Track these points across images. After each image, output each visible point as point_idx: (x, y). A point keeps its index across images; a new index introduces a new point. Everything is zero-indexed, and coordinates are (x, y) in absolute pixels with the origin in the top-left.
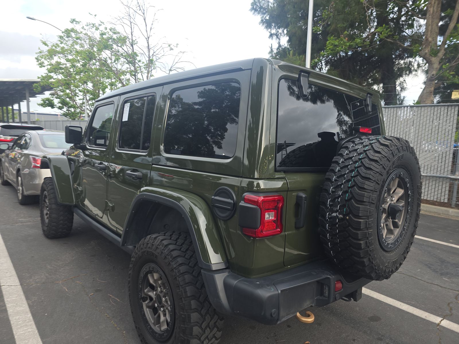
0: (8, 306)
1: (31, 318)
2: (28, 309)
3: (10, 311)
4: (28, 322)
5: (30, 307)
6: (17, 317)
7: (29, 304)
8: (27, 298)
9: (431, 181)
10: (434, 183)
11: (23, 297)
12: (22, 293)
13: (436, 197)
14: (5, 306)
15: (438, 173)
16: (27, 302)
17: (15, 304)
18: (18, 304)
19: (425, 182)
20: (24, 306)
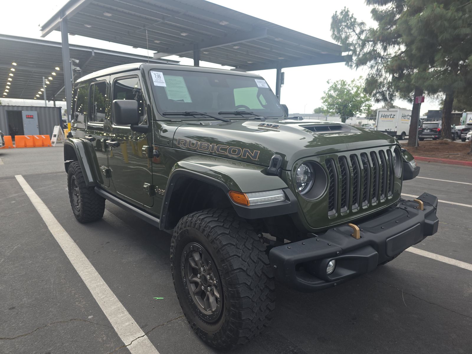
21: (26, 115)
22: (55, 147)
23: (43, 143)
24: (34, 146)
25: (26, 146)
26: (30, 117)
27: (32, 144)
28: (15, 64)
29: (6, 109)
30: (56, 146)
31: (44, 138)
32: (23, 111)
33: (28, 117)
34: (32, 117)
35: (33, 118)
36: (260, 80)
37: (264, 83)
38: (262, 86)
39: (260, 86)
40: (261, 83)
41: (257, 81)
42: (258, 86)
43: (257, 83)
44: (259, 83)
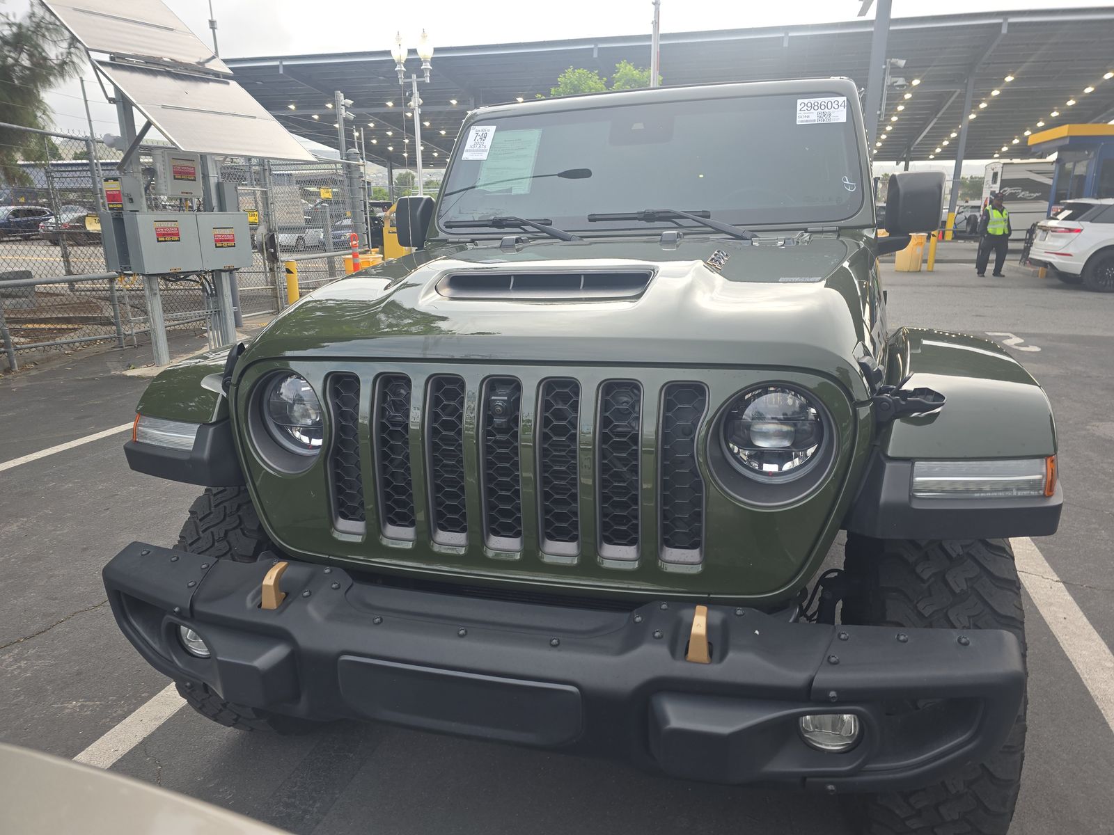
36: (820, 100)
37: (836, 107)
38: (814, 121)
39: (806, 119)
40: (820, 110)
41: (803, 105)
42: (798, 119)
43: (798, 111)
44: (809, 109)
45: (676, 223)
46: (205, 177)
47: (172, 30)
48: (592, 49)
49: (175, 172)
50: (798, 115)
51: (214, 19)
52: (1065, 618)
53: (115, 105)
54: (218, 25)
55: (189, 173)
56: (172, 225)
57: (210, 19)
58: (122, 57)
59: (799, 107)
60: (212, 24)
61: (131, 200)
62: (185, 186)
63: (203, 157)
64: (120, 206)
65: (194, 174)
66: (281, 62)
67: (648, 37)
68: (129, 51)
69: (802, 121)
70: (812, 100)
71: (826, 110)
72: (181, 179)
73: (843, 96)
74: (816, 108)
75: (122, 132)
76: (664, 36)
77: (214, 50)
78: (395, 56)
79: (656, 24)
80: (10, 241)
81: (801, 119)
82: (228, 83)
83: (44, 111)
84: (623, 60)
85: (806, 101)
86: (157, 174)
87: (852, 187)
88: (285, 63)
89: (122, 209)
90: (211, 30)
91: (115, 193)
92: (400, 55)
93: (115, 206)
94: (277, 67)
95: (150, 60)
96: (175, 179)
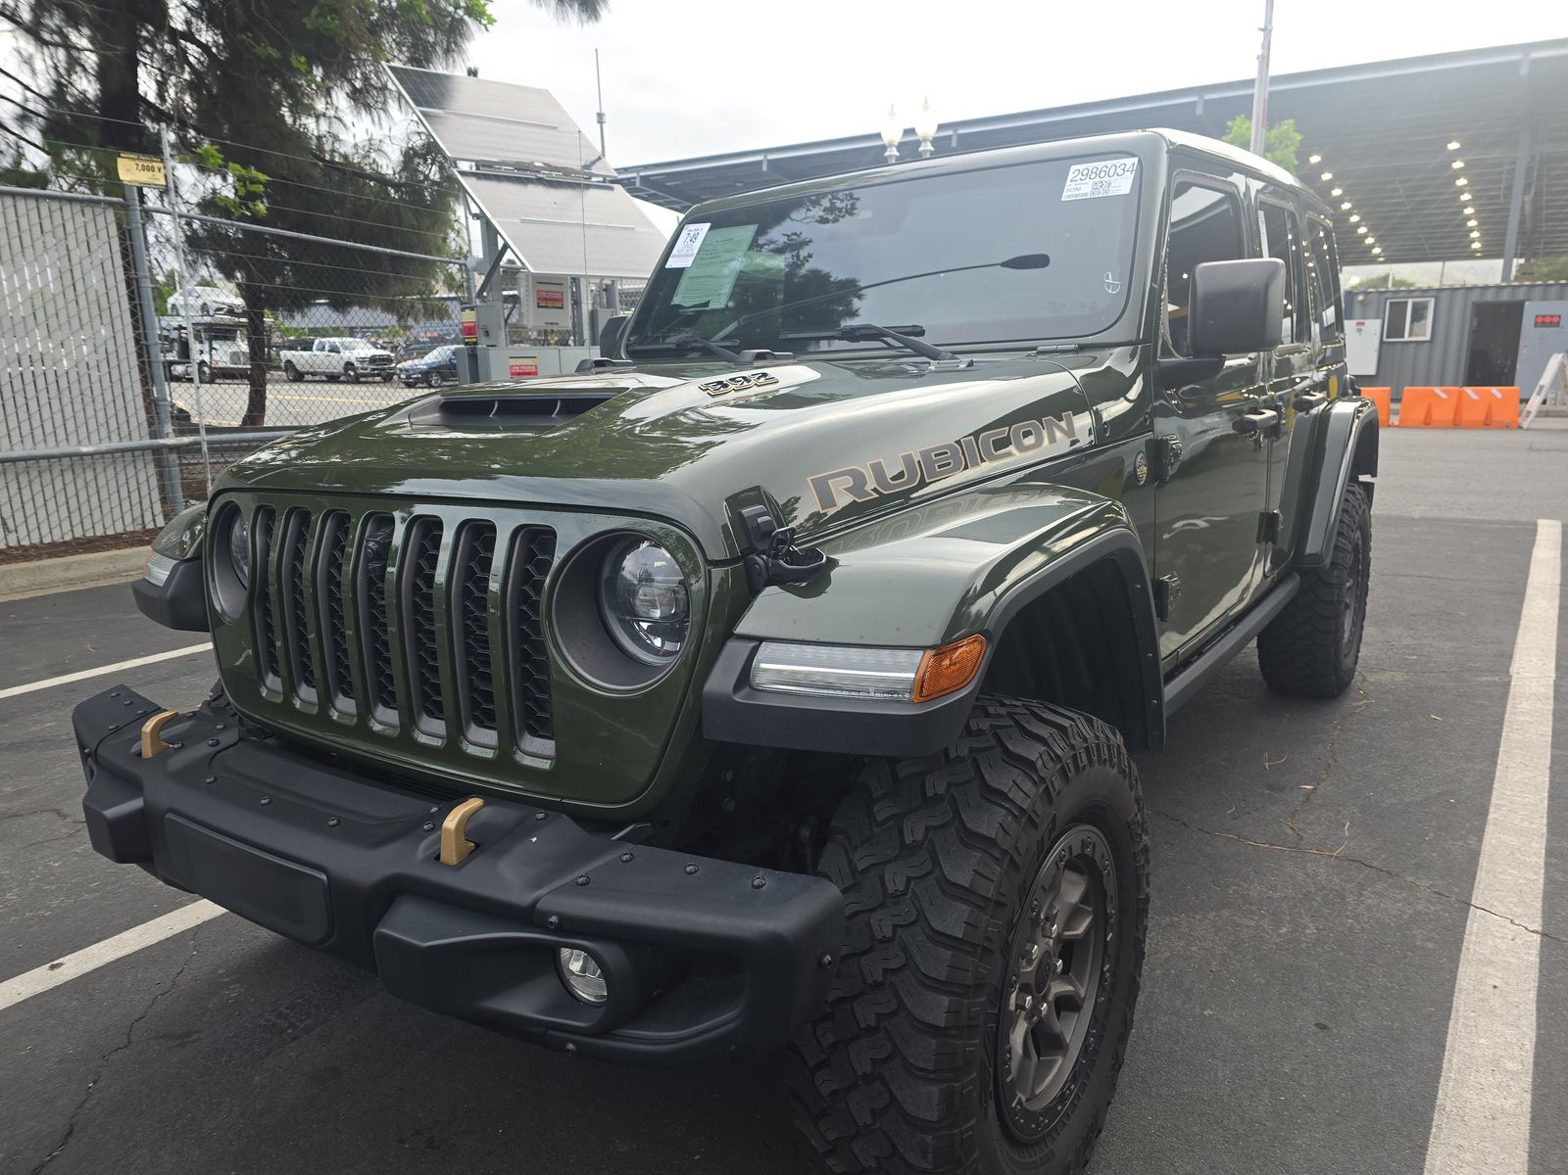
0: (1539, 860)
1: (1492, 809)
2: (1489, 829)
3: (1539, 846)
4: (1504, 806)
5: (1480, 833)
6: (1525, 824)
7: (1480, 840)
8: (1474, 856)
9: (99, 469)
10: (111, 472)
11: (1484, 862)
12: (1481, 875)
13: (128, 519)
14: (1547, 865)
15: (115, 437)
16: (1480, 847)
17: (1518, 855)
18: (1507, 852)
19: (82, 476)
20: (1493, 841)
21: (1537, 316)
22: (1528, 429)
23: (1488, 415)
24: (1456, 424)
25: (1427, 423)
26: (1547, 320)
27: (1450, 416)
28: (1453, 146)
29: (1475, 297)
30: (1533, 426)
31: (1499, 396)
32: (1527, 303)
33: (1544, 322)
34: (1555, 320)
35: (1557, 324)
36: (1100, 165)
37: (1120, 172)
38: (1086, 194)
39: (1076, 192)
40: (1097, 179)
41: (1077, 172)
42: (1064, 194)
43: (1068, 182)
44: (1083, 178)
45: (886, 342)
46: (577, 303)
47: (555, 128)
48: (1195, 102)
49: (539, 299)
50: (1066, 187)
51: (603, 111)
52: (1495, 987)
53: (479, 221)
54: (607, 118)
55: (556, 300)
56: (530, 362)
57: (598, 111)
58: (489, 165)
59: (1071, 176)
60: (600, 118)
61: (487, 333)
62: (551, 315)
63: (575, 280)
64: (474, 340)
65: (561, 300)
66: (765, 156)
67: (1250, 83)
68: (497, 156)
69: (1069, 196)
70: (1090, 166)
71: (1107, 178)
72: (546, 307)
73: (1134, 156)
74: (1093, 176)
75: (484, 255)
76: (1275, 80)
77: (600, 149)
78: (886, 139)
79: (1264, 60)
80: (374, 382)
81: (1069, 193)
82: (611, 189)
83: (459, 232)
84: (1239, 115)
85: (1081, 167)
86: (520, 303)
87: (1115, 287)
88: (771, 157)
89: (476, 343)
90: (599, 125)
91: (470, 324)
92: (892, 135)
93: (470, 340)
94: (760, 163)
95: (520, 166)
96: (539, 306)
